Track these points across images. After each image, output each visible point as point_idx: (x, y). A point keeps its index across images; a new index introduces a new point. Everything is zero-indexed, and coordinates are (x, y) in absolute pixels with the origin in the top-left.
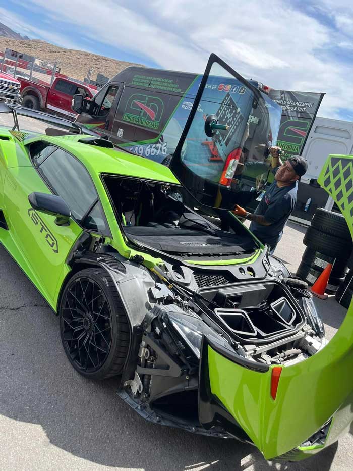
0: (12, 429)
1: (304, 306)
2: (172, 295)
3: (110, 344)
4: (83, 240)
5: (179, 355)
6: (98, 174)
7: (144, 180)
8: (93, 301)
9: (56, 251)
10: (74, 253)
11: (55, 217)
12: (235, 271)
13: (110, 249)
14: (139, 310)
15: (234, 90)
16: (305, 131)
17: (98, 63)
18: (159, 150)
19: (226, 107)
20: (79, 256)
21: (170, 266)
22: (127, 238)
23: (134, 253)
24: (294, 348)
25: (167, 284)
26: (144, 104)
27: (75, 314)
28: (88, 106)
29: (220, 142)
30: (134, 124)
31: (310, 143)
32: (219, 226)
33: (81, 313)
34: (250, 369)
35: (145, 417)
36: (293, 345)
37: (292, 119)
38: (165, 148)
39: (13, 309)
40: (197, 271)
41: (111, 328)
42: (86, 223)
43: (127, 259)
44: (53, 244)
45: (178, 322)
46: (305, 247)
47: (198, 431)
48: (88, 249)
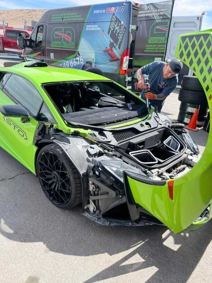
0: (24, 248)
1: (184, 138)
2: (101, 150)
3: (71, 187)
4: (40, 129)
5: (113, 185)
6: (40, 85)
7: (70, 82)
8: (54, 164)
9: (26, 139)
10: (37, 138)
11: (20, 118)
12: (138, 127)
13: (58, 131)
14: (83, 163)
15: (117, 10)
16: (167, 27)
17: (30, 14)
18: (78, 61)
19: (114, 23)
20: (40, 139)
21: (96, 133)
22: (67, 121)
23: (73, 130)
24: (182, 165)
25: (97, 144)
26: (62, 33)
27: (47, 174)
28: (28, 43)
29: (115, 47)
30: (59, 48)
31: (172, 35)
32: (124, 101)
33: (50, 173)
34: (156, 185)
35: (101, 223)
36: (181, 163)
37: (157, 21)
38: (82, 59)
39: (11, 178)
40: (114, 132)
41: (69, 178)
42: (40, 118)
43: (69, 135)
44: (23, 135)
45: (108, 165)
46: (180, 102)
47: (133, 224)
48: (44, 133)
